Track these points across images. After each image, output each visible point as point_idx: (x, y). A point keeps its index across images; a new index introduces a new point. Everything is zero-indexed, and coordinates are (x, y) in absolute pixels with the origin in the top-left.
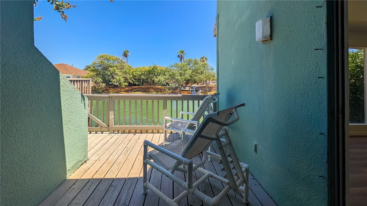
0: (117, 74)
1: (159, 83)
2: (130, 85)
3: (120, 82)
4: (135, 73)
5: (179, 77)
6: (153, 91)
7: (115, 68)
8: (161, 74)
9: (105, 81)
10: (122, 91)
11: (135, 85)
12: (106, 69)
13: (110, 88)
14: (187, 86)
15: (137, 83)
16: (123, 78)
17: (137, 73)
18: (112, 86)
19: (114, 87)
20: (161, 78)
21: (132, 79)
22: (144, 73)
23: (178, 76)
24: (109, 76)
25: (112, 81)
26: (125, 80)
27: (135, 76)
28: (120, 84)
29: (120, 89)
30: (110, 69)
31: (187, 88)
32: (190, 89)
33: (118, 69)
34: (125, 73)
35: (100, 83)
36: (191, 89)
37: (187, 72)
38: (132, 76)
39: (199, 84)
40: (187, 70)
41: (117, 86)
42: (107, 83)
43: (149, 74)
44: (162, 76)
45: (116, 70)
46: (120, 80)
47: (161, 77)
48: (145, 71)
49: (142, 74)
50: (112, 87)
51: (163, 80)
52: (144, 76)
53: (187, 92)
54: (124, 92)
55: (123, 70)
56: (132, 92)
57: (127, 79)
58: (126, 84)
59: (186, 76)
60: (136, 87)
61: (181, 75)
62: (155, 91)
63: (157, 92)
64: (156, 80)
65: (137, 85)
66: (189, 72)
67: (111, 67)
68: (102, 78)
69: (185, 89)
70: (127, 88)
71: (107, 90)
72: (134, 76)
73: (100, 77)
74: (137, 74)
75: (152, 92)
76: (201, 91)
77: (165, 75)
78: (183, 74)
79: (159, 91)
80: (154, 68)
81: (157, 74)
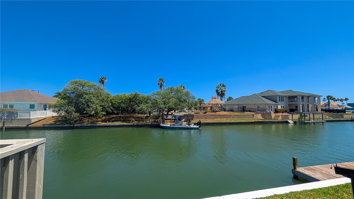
0: (93, 103)
3: (96, 111)
4: (114, 101)
7: (91, 95)
8: (143, 102)
9: (78, 110)
12: (80, 96)
13: (84, 118)
14: (169, 114)
15: (115, 112)
18: (86, 115)
25: (87, 111)
26: (102, 109)
29: (96, 118)
30: (85, 96)
31: (170, 117)
33: (94, 97)
34: (103, 101)
35: (72, 112)
38: (110, 104)
40: (170, 98)
43: (130, 102)
47: (143, 106)
51: (146, 108)
52: (124, 104)
55: (100, 98)
56: (110, 122)
57: (105, 108)
58: (104, 113)
60: (114, 116)
62: (136, 120)
68: (75, 107)
70: (104, 118)
71: (81, 120)
72: (113, 104)
76: (184, 120)
77: (147, 103)
78: (167, 102)
79: (141, 120)
80: (136, 96)
81: (139, 102)
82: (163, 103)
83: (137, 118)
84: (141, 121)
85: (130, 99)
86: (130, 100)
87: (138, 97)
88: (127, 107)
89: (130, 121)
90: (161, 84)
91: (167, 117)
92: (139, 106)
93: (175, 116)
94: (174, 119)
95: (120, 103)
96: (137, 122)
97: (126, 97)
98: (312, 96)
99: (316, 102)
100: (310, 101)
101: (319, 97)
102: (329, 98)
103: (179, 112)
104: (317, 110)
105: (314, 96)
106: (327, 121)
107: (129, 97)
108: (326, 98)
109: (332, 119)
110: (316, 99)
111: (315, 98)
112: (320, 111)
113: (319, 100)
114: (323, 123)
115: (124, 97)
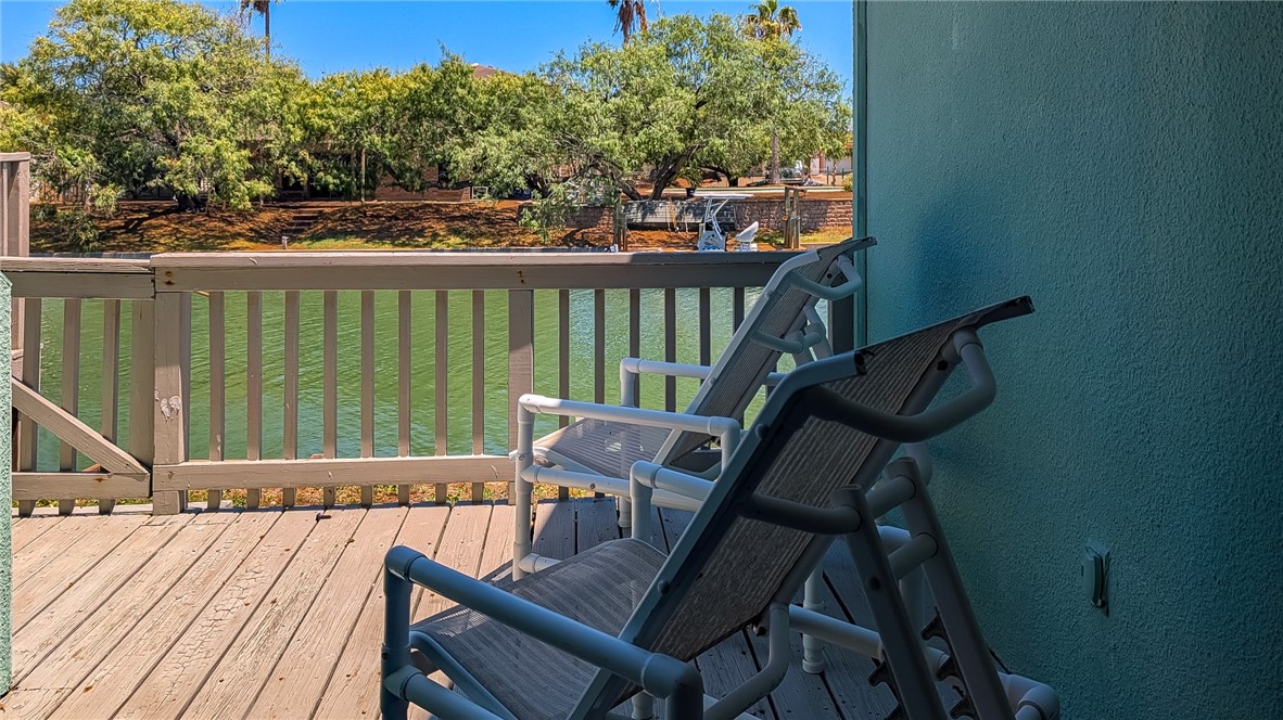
0: (201, 125)
1: (483, 176)
2: (288, 191)
3: (217, 174)
4: (321, 116)
5: (612, 140)
6: (440, 227)
7: (188, 81)
8: (494, 118)
9: (117, 169)
10: (239, 235)
11: (324, 193)
12: (124, 86)
13: (153, 215)
14: (666, 198)
15: (330, 179)
16: (242, 145)
17: (334, 112)
18: (166, 204)
19: (179, 210)
20: (496, 145)
21: (304, 154)
22: (383, 113)
23: (602, 129)
24: (142, 134)
25: (163, 172)
26: (251, 160)
27: (323, 132)
28: (221, 187)
29: (223, 220)
30: (151, 85)
31: (665, 213)
32: (679, 217)
33: (205, 89)
34: (254, 114)
35: (84, 182)
36: (689, 219)
37: (666, 103)
38: (298, 135)
39: (742, 181)
40: (660, 92)
41: (199, 202)
42: (136, 182)
43: (417, 117)
44: (501, 134)
45: (194, 96)
46: (219, 161)
47: (495, 140)
48: (384, 104)
49: (368, 120)
50: (167, 212)
51: (507, 157)
52: (382, 132)
53: (663, 235)
54: (250, 239)
55: (241, 98)
56: (301, 240)
57: (268, 154)
58: (263, 187)
59: (654, 129)
60: (328, 206)
61: (623, 122)
62: (457, 232)
63: (470, 236)
64: (463, 157)
65: (337, 195)
66: (677, 103)
67: (162, 75)
68: (97, 152)
69: (650, 219)
70: (266, 217)
71: (134, 231)
72: (315, 135)
73: (85, 142)
74: (330, 117)
75: (435, 236)
79: (483, 228)
80: (449, 80)
82: (612, 121)
85: (414, 97)
86: (417, 106)
87: (463, 86)
91: (648, 210)
93: (699, 208)
94: (694, 228)
95: (356, 127)
97: (388, 88)
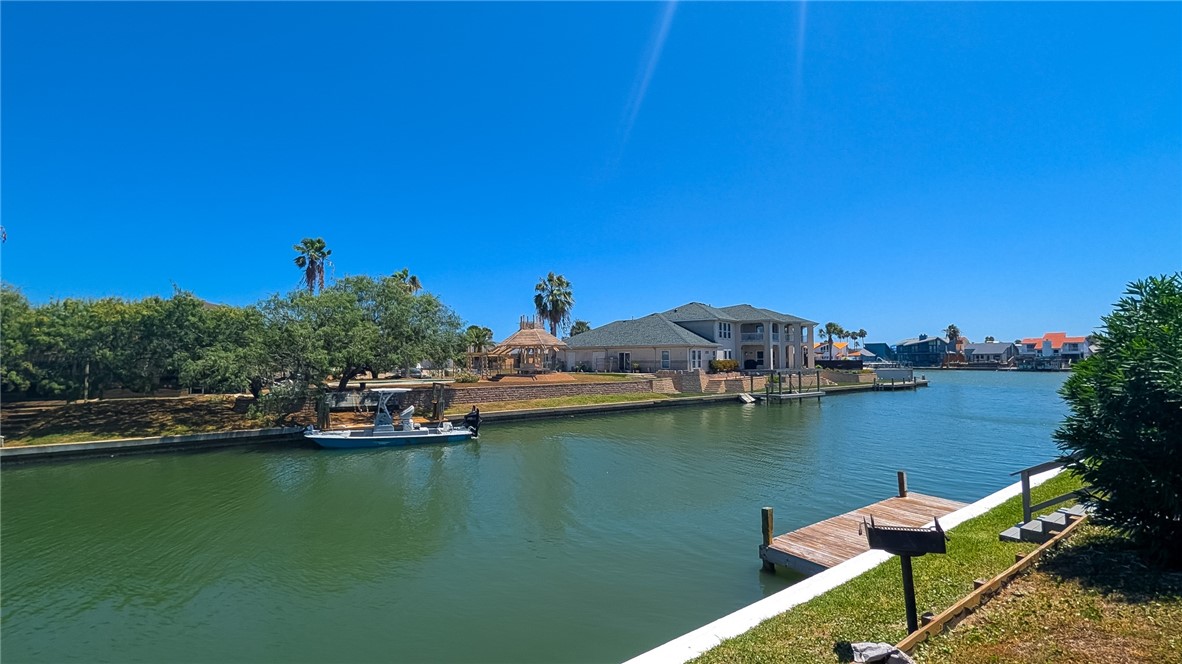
4: (47, 334)
6: (167, 419)
11: (47, 395)
14: (350, 389)
15: (55, 385)
17: (63, 330)
21: (26, 364)
27: (49, 347)
31: (352, 400)
36: (368, 403)
38: (19, 348)
39: (380, 376)
43: (148, 336)
49: (100, 338)
53: (351, 415)
56: (20, 436)
60: (48, 405)
62: (183, 422)
63: (194, 424)
64: (192, 367)
69: (343, 404)
72: (39, 349)
75: (163, 426)
76: (412, 407)
77: (240, 342)
78: (338, 341)
79: (207, 417)
80: (180, 311)
81: (198, 340)
82: (321, 343)
83: (186, 410)
84: (206, 422)
85: (147, 323)
86: (148, 328)
87: (193, 315)
88: (128, 362)
89: (149, 424)
90: (312, 262)
91: (342, 398)
92: (196, 357)
93: (375, 397)
94: (372, 409)
95: (87, 344)
96: (185, 428)
97: (122, 313)
98: (795, 323)
99: (805, 340)
100: (792, 339)
101: (811, 326)
102: (831, 329)
103: (393, 378)
104: (806, 363)
105: (800, 323)
106: (829, 393)
107: (137, 312)
108: (825, 330)
109: (836, 386)
110: (805, 331)
111: (802, 328)
112: (811, 365)
113: (811, 333)
114: (819, 397)
115: (107, 314)
